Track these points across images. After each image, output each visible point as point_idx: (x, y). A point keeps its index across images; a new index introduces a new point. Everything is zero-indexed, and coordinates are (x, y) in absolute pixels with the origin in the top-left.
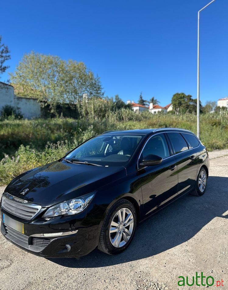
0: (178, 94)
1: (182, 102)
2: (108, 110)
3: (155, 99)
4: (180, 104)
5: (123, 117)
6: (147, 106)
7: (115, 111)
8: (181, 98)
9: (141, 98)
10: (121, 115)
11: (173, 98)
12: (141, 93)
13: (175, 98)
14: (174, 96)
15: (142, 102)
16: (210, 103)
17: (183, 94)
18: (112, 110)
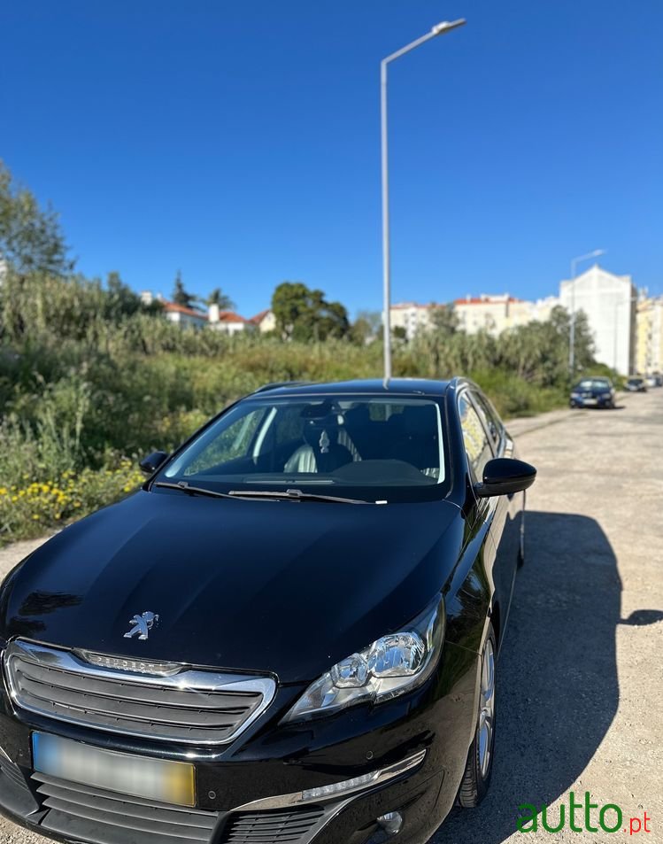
0: (287, 285)
1: (301, 309)
2: (95, 317)
3: (222, 294)
4: (295, 313)
5: (143, 342)
6: (199, 313)
7: (119, 320)
8: (297, 297)
9: (180, 286)
10: (140, 335)
11: (275, 296)
12: (179, 274)
13: (281, 295)
14: (279, 289)
15: (184, 299)
16: (365, 314)
17: (301, 286)
18: (107, 316)
